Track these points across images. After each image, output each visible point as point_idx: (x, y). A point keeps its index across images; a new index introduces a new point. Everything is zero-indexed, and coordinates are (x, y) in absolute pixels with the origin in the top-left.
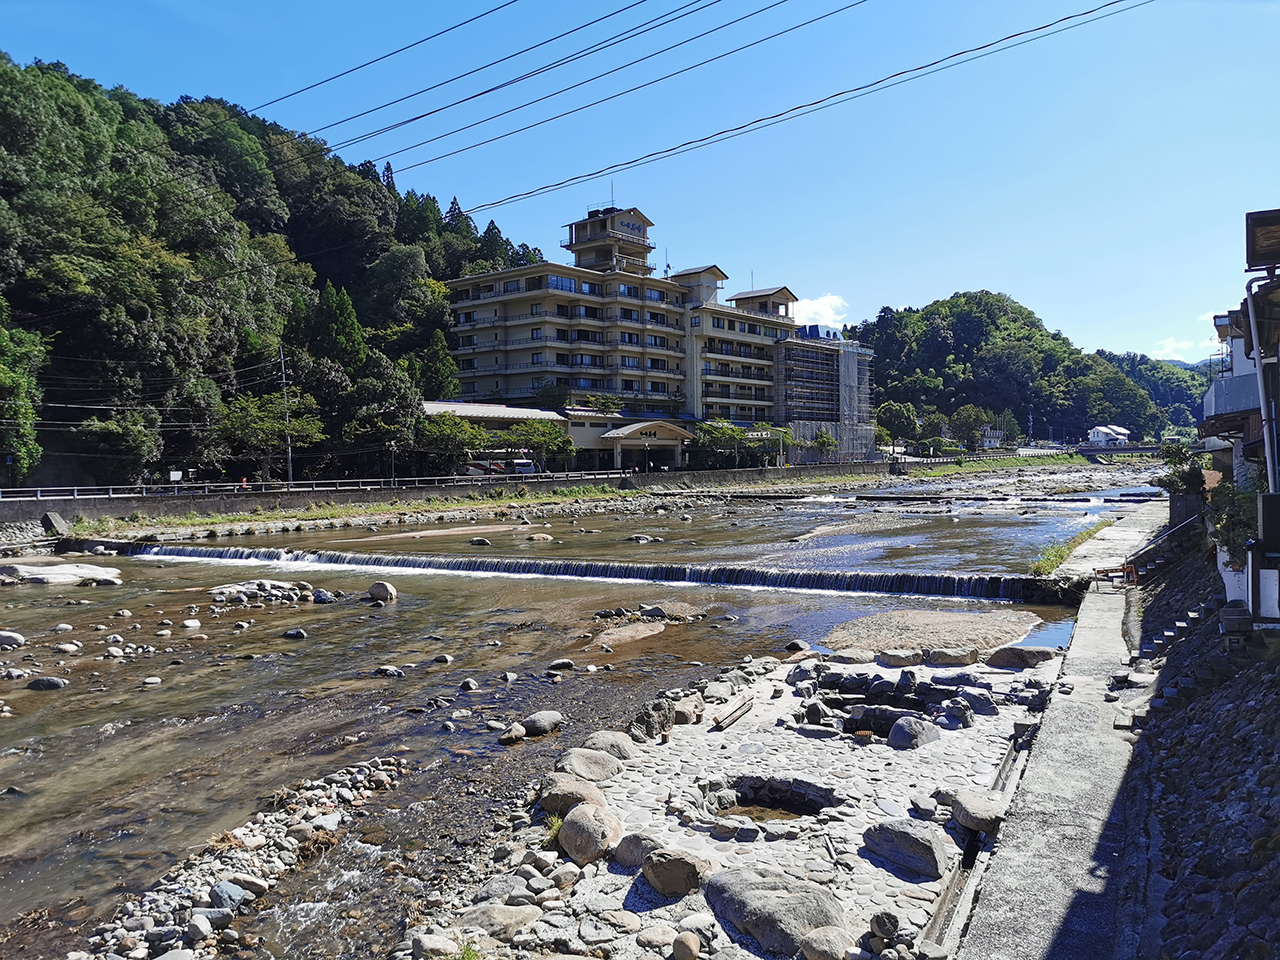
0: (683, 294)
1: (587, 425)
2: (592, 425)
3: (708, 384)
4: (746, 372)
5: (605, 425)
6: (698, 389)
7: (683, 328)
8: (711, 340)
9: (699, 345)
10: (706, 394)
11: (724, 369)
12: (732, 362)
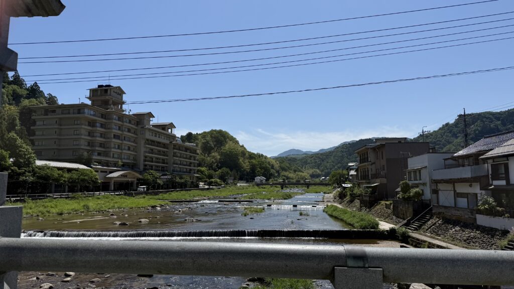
0: (137, 122)
1: (99, 172)
2: (101, 172)
3: (146, 157)
4: (159, 153)
5: (106, 172)
6: (142, 158)
7: (137, 135)
8: (148, 140)
9: (143, 142)
10: (145, 161)
11: (152, 151)
12: (155, 149)
